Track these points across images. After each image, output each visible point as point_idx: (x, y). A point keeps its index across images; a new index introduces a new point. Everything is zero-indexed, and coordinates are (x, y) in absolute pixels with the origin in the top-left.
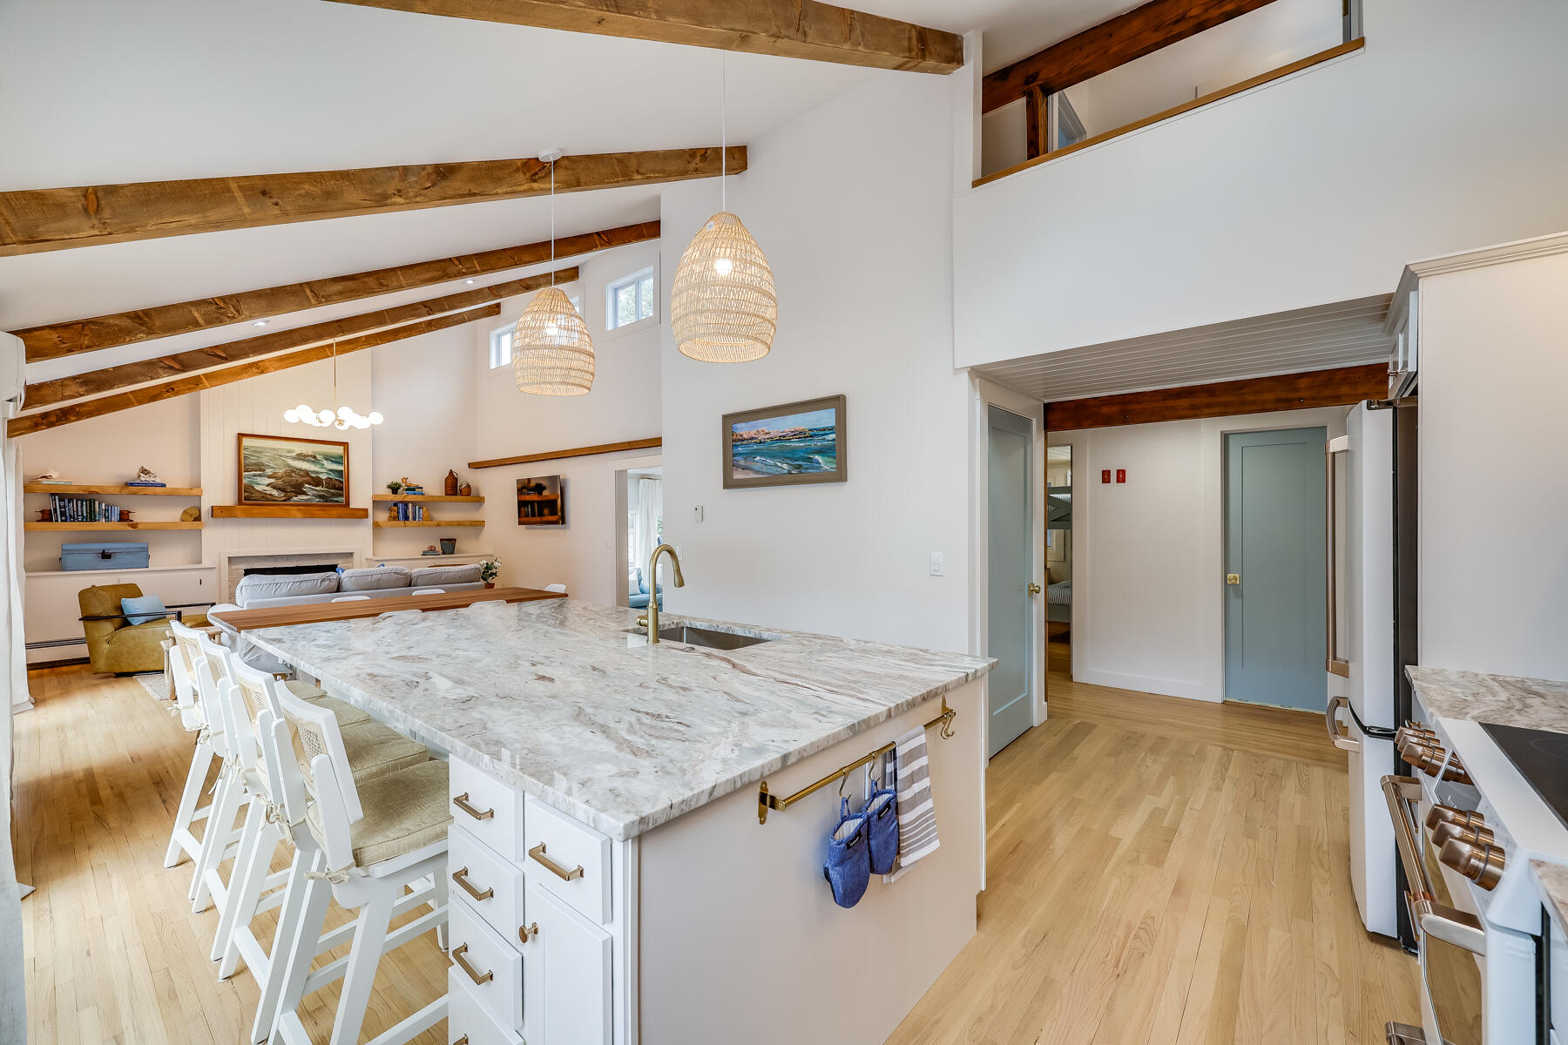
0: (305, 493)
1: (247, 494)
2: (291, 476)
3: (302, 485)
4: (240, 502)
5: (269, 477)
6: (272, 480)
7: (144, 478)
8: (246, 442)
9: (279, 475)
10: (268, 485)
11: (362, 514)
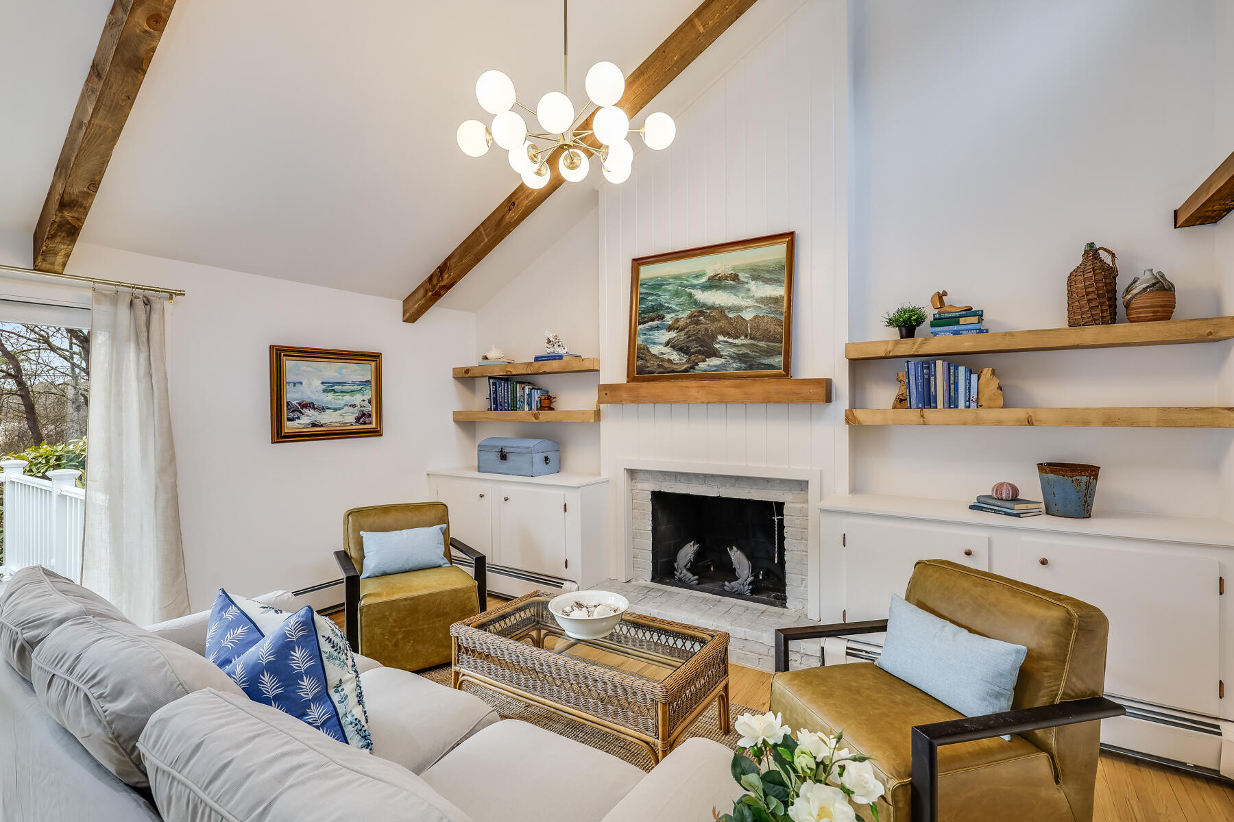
0: (715, 354)
1: (640, 362)
2: (697, 323)
3: (713, 338)
4: (631, 378)
5: (670, 329)
6: (673, 334)
7: (550, 350)
8: (646, 272)
9: (682, 323)
10: (667, 344)
11: (825, 391)
